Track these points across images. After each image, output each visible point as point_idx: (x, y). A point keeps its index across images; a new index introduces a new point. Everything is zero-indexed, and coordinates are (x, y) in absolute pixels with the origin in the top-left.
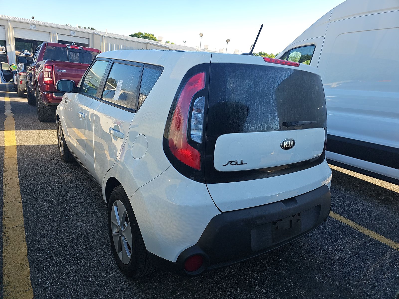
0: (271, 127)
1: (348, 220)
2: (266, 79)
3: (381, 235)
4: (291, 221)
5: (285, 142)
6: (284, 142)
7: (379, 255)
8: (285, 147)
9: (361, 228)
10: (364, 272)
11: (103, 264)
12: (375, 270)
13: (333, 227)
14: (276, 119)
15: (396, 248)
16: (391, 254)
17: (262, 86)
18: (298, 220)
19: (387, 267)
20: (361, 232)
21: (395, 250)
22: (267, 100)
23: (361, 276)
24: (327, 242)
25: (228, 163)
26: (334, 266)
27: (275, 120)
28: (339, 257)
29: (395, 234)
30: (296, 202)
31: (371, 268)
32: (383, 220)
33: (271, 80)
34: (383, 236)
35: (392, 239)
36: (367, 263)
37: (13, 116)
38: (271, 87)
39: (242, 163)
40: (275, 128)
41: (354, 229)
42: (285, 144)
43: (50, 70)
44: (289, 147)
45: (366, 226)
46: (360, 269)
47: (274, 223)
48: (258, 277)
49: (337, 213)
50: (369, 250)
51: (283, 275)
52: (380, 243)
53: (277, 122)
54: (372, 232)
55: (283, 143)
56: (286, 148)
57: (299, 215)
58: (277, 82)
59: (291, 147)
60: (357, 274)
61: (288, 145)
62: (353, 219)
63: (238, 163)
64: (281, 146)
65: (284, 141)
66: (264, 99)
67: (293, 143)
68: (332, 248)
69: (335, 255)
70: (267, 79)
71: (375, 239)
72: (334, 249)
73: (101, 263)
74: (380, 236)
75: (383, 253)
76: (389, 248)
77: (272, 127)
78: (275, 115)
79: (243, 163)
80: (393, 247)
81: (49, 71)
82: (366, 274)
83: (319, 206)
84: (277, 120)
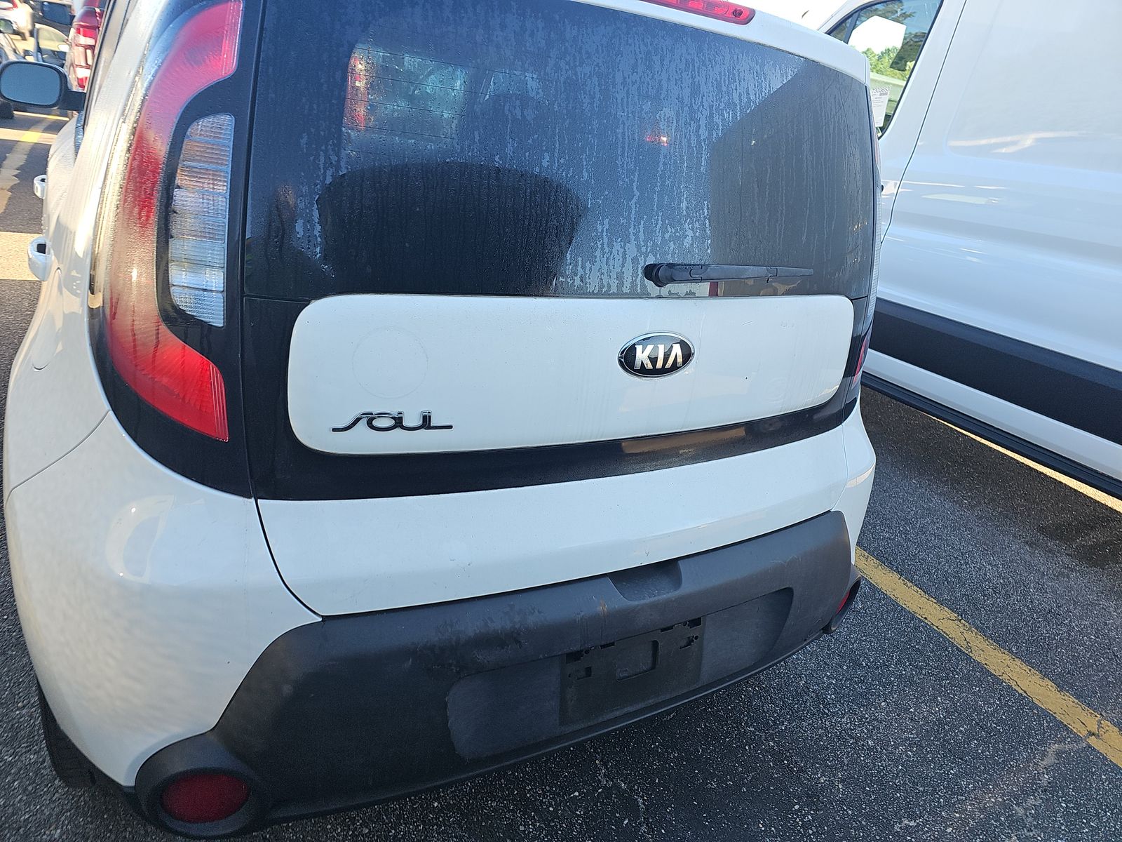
0: (577, 279)
1: (947, 612)
2: (562, 64)
3: (1045, 675)
4: (655, 644)
5: (639, 348)
6: (634, 345)
7: (1015, 755)
8: (638, 365)
9: (984, 645)
10: (942, 817)
11: (24, 711)
12: (983, 810)
13: (885, 636)
14: (602, 248)
15: (1083, 733)
16: (1058, 754)
17: (538, 93)
18: (690, 642)
19: (1031, 801)
20: (978, 659)
21: (1077, 739)
22: (562, 161)
23: (925, 833)
24: (847, 687)
25: (358, 420)
26: (840, 786)
27: (598, 253)
28: (870, 749)
29: (1095, 678)
30: (678, 582)
31: (970, 805)
32: (1070, 621)
33: (587, 69)
34: (1050, 683)
35: (1078, 696)
36: (964, 783)
37: (12, 189)
38: (586, 101)
39: (426, 423)
40: (593, 286)
41: (957, 649)
42: (642, 355)
43: (90, 41)
44: (659, 365)
45: (1002, 641)
46: (930, 805)
47: (575, 656)
48: (551, 809)
49: (916, 585)
50: (986, 732)
51: (644, 805)
52: (1031, 709)
53: (608, 259)
54: (1018, 662)
55: (632, 349)
56: (643, 372)
57: (696, 622)
58: (619, 79)
59: (669, 365)
60: (912, 824)
61: (654, 360)
62: (966, 609)
63: (405, 423)
64: (620, 362)
65: (639, 343)
66: (546, 154)
67: (680, 354)
68: (856, 714)
69: (857, 739)
70: (568, 63)
71: (1021, 691)
72: (863, 717)
73: (18, 709)
74: (1040, 682)
75: (1031, 749)
76: (1059, 728)
77: (581, 280)
78: (599, 227)
79: (432, 424)
80: (1077, 728)
81: (90, 46)
82: (946, 827)
83: (789, 591)
84: (607, 250)
